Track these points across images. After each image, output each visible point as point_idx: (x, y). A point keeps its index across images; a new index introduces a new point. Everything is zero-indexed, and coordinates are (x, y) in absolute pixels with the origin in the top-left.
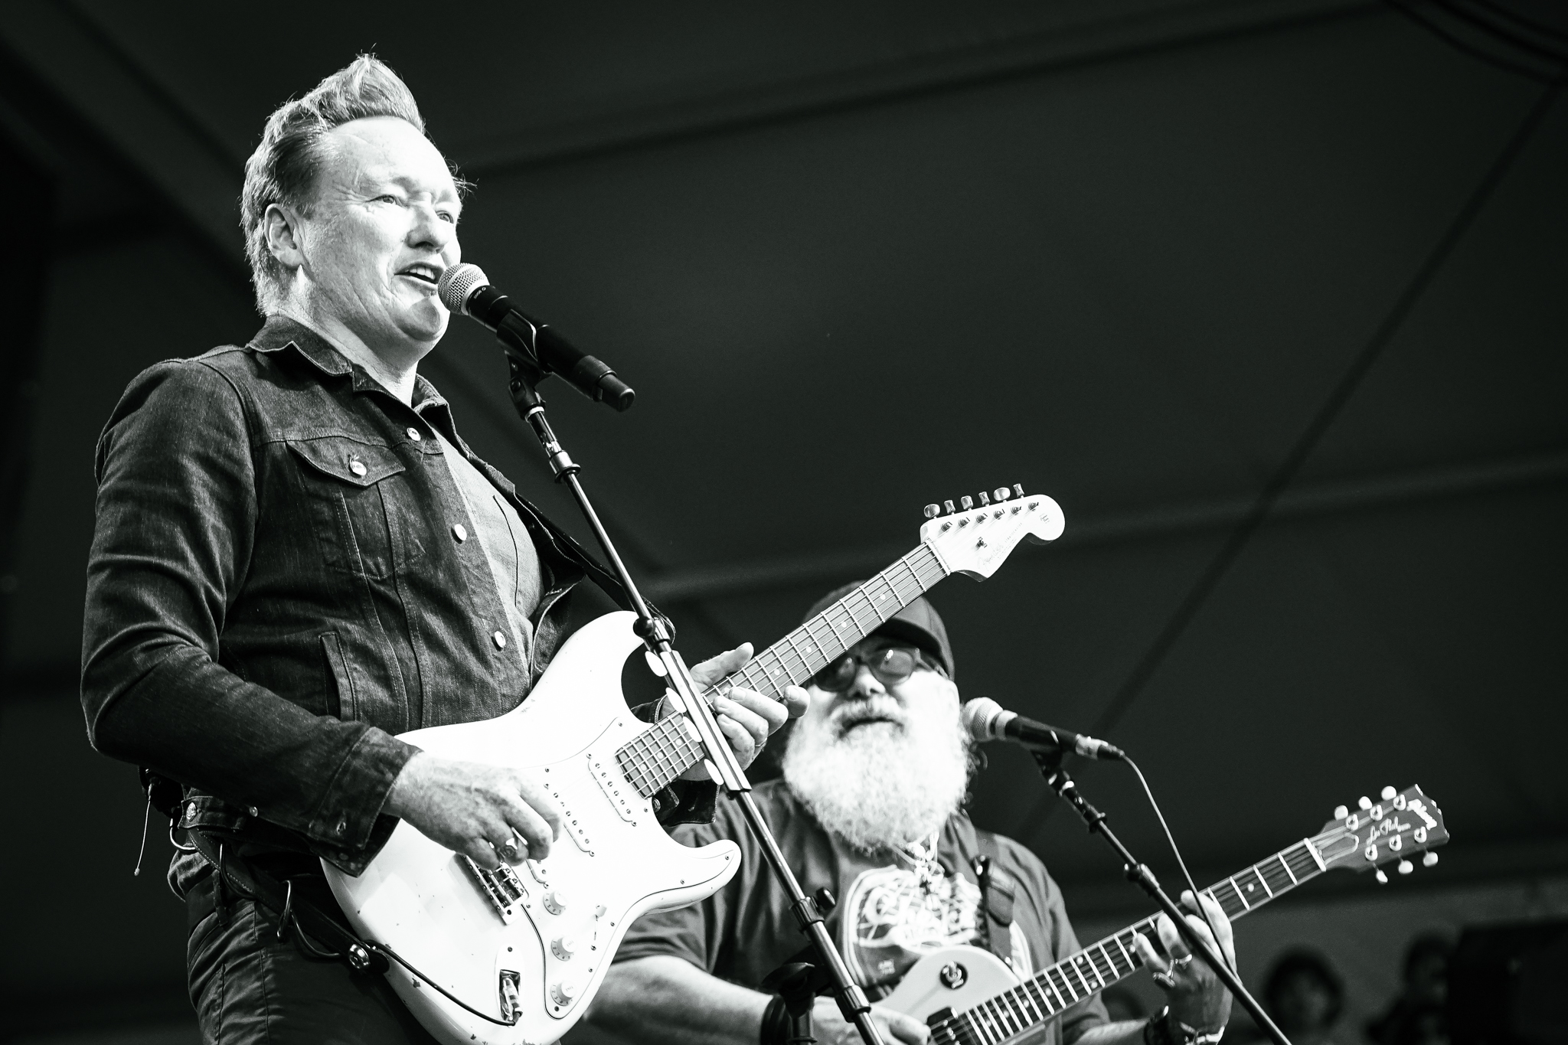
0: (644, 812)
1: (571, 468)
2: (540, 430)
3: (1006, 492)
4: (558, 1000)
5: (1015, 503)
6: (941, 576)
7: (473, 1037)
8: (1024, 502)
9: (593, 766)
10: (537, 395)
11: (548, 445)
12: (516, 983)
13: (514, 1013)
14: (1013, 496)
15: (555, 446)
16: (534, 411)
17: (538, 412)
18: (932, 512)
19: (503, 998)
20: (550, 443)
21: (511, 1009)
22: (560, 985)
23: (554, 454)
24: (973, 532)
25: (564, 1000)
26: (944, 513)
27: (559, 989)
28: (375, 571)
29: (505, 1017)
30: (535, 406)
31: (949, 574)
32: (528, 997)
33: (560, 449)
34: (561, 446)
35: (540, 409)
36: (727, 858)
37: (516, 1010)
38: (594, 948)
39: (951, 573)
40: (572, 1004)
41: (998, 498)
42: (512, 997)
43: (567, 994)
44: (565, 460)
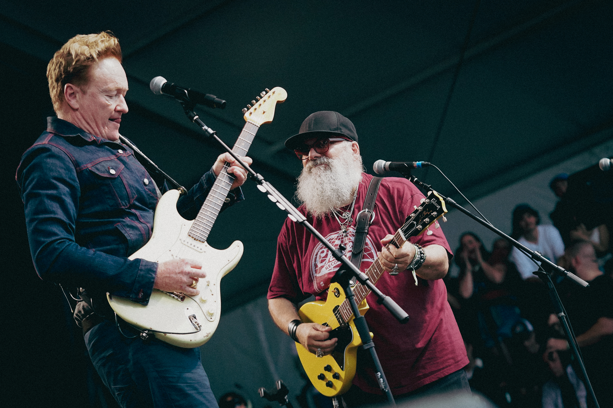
0: (206, 247)
1: (213, 133)
2: (199, 124)
3: (264, 93)
4: (210, 316)
5: (268, 94)
6: (258, 128)
7: (191, 341)
8: (270, 93)
9: (183, 242)
10: (195, 113)
11: (203, 128)
12: (195, 318)
13: (199, 327)
14: (267, 92)
15: (205, 127)
16: (195, 118)
17: (197, 118)
18: (245, 110)
19: (194, 325)
20: (203, 127)
21: (197, 326)
22: (208, 311)
23: (206, 130)
24: (260, 110)
25: (212, 315)
26: (248, 109)
27: (208, 312)
28: (125, 205)
29: (197, 329)
30: (195, 116)
31: (259, 127)
32: (200, 320)
33: (208, 128)
34: (208, 127)
35: (197, 117)
36: (238, 246)
37: (199, 325)
38: (213, 295)
39: (260, 126)
40: (215, 314)
41: (263, 96)
42: (196, 323)
43: (212, 312)
44: (211, 131)
